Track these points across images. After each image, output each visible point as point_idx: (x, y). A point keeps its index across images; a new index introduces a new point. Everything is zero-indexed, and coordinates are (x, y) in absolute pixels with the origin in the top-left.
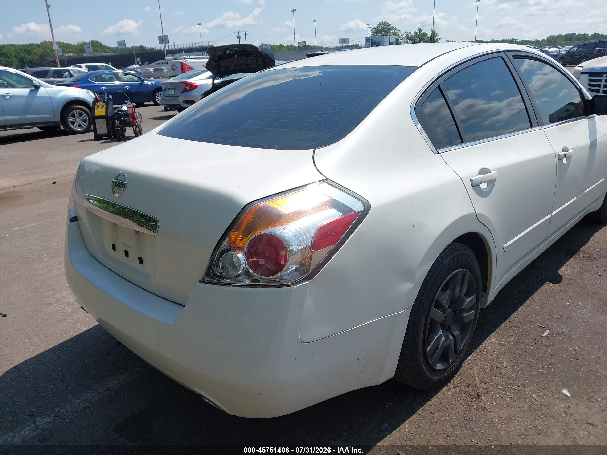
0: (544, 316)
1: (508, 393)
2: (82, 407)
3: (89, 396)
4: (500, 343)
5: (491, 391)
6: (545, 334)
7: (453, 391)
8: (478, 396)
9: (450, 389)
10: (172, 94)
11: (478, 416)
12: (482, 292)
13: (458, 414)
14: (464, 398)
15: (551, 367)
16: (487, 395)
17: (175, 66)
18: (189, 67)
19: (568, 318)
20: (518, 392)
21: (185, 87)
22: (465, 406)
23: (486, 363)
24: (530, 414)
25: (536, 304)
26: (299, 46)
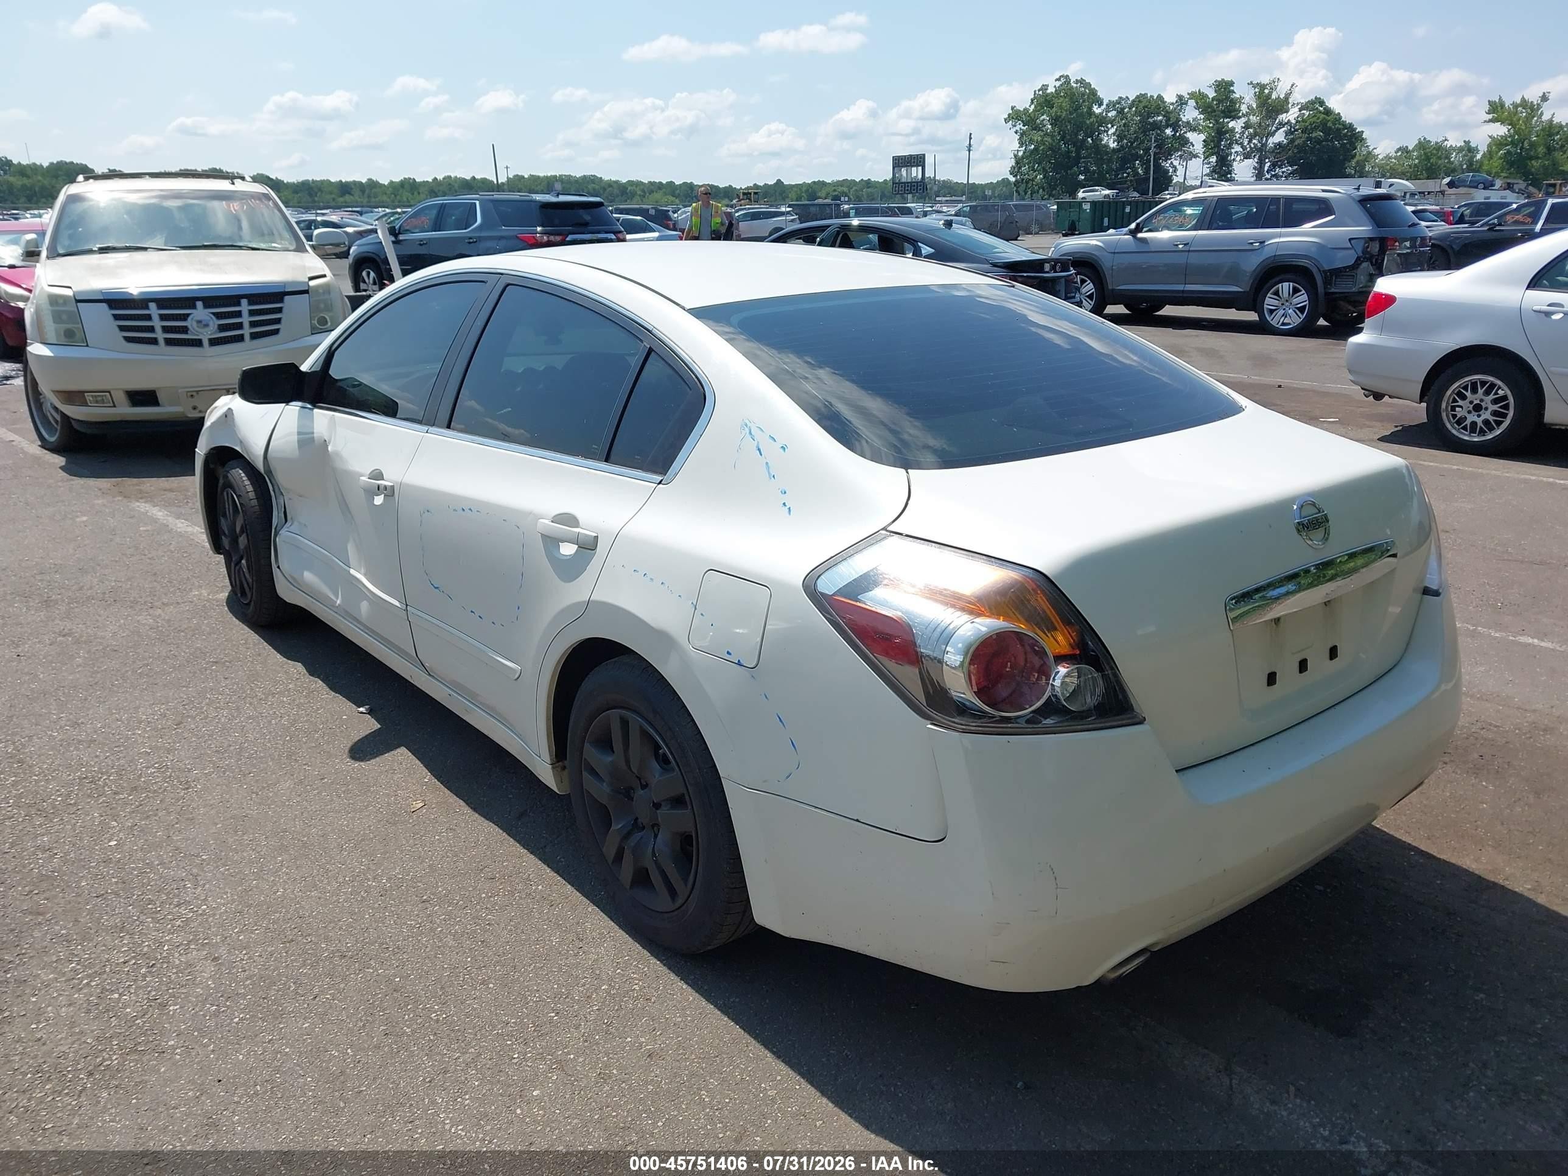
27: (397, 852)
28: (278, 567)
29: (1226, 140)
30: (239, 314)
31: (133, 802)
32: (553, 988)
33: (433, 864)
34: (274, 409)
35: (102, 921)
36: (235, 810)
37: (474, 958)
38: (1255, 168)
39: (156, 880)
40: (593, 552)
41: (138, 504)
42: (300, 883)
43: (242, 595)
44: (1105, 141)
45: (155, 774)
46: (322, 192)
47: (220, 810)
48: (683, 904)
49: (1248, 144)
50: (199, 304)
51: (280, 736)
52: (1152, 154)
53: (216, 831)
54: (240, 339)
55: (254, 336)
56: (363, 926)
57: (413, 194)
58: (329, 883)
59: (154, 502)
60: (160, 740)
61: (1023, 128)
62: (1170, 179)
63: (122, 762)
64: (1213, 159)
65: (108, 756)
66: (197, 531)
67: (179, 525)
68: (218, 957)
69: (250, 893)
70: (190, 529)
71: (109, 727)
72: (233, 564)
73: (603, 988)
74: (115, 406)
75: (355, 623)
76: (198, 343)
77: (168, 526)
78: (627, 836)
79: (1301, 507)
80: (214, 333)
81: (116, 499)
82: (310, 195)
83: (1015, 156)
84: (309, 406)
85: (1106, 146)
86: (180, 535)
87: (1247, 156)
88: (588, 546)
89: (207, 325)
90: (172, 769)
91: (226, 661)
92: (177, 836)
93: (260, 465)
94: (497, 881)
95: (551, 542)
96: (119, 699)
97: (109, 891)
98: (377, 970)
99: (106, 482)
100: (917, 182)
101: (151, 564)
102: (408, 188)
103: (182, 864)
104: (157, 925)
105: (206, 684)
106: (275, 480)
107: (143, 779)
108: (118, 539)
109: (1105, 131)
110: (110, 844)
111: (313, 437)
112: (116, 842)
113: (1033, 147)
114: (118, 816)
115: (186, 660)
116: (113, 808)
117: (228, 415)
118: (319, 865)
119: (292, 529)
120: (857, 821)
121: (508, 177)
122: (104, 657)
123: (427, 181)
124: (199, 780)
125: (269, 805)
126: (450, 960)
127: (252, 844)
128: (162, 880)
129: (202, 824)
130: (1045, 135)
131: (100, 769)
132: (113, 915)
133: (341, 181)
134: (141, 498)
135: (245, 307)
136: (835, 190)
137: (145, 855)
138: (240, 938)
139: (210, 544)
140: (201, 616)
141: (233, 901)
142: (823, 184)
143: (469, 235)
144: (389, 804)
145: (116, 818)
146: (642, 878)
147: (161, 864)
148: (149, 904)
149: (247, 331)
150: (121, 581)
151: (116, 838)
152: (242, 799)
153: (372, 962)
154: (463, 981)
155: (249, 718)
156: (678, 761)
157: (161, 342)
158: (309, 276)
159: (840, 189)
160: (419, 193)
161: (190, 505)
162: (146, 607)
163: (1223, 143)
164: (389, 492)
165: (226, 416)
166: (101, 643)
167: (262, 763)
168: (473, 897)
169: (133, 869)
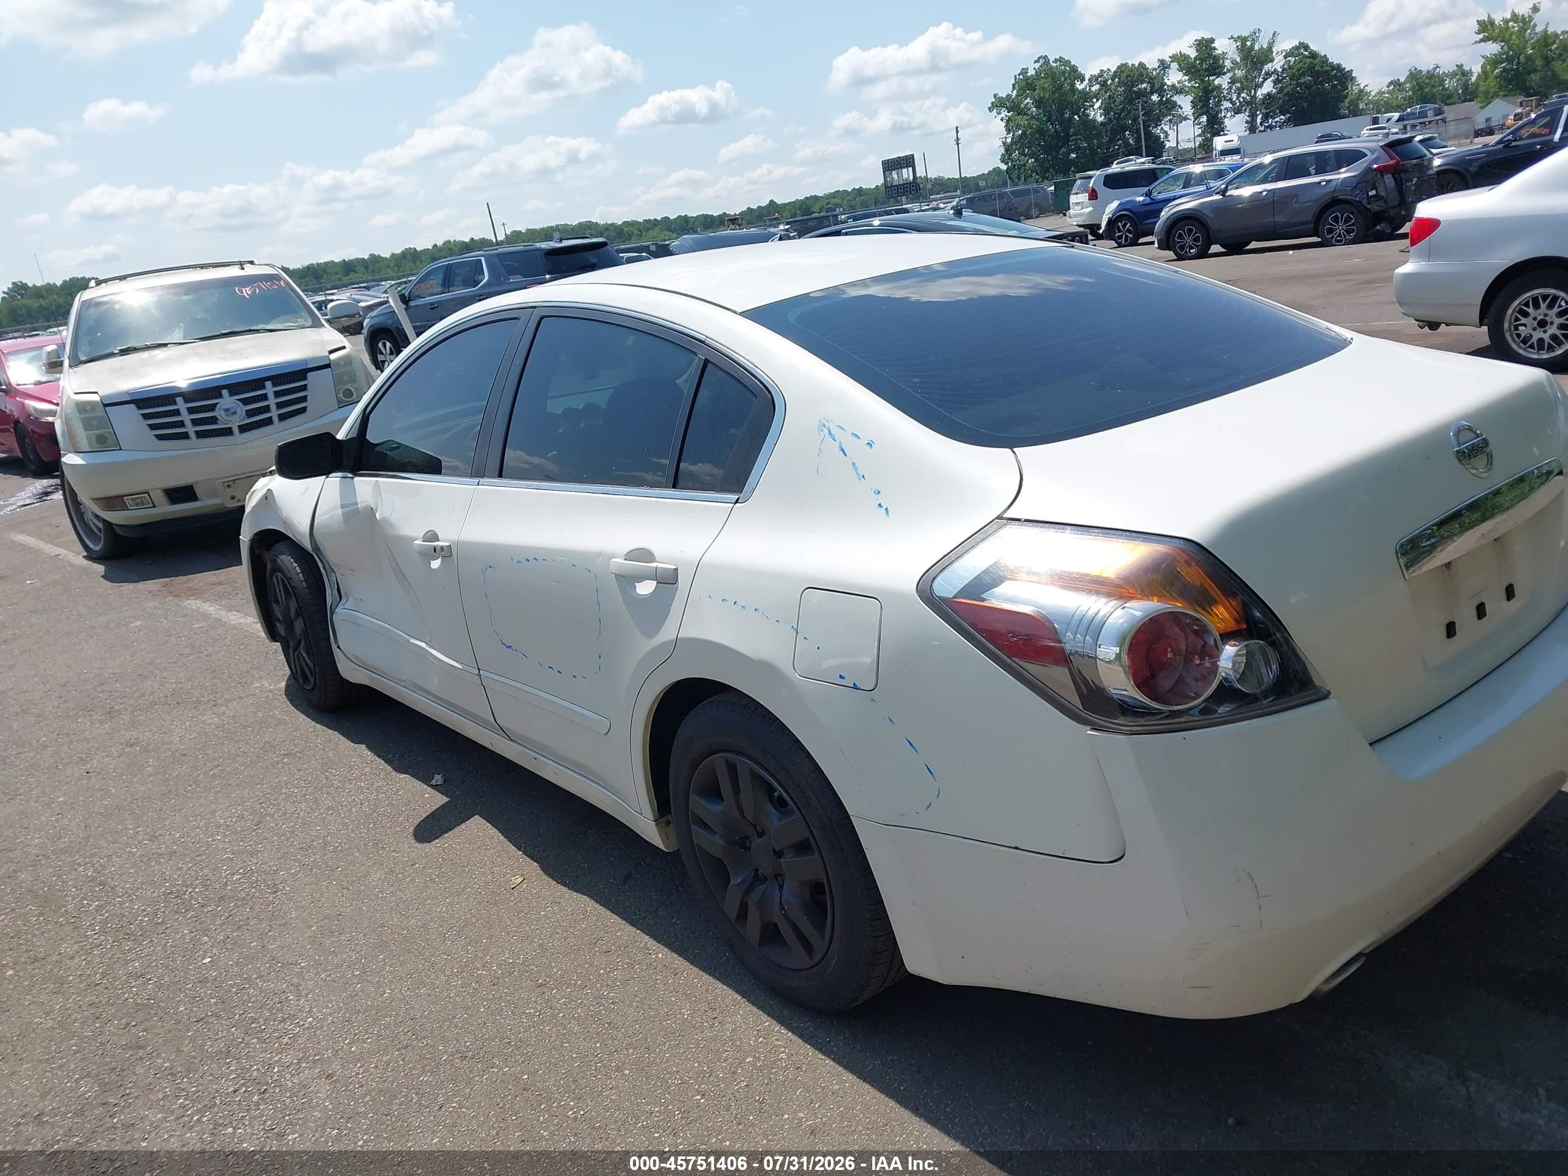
27: (503, 934)
28: (339, 647)
29: (1215, 98)
30: (264, 397)
31: (222, 913)
32: (693, 1067)
33: (543, 944)
34: (315, 483)
35: (206, 1047)
36: (328, 909)
37: (604, 1044)
38: (1247, 122)
39: (256, 996)
40: (675, 585)
41: (189, 602)
42: (407, 981)
43: (304, 682)
44: (1092, 116)
45: (241, 880)
46: (327, 273)
47: (312, 911)
48: (822, 960)
49: (1237, 99)
50: (225, 392)
51: (363, 824)
52: (1141, 122)
53: (312, 934)
54: (269, 422)
55: (282, 417)
56: (480, 1021)
57: (415, 264)
58: (437, 978)
59: (204, 598)
60: (241, 844)
61: (1008, 114)
62: (1162, 145)
63: (206, 871)
64: (1204, 119)
65: (191, 867)
66: (251, 622)
67: (232, 618)
68: (331, 1073)
69: (356, 998)
70: (243, 620)
71: (188, 836)
72: (291, 651)
73: (747, 1060)
74: (154, 506)
75: (425, 695)
76: (228, 432)
77: (221, 620)
78: (748, 891)
79: (1458, 433)
80: (243, 420)
81: (167, 599)
82: (316, 278)
83: (1004, 143)
84: (350, 475)
85: (1094, 121)
86: (234, 627)
87: (1238, 111)
88: (668, 580)
89: (235, 413)
90: (257, 873)
91: (297, 752)
92: (272, 944)
93: (307, 545)
94: (614, 954)
95: (627, 580)
96: (194, 805)
97: (210, 1014)
98: (502, 1069)
99: (155, 583)
100: (909, 183)
101: (209, 661)
102: (411, 257)
103: (281, 975)
104: (264, 1046)
105: (280, 778)
106: (324, 557)
107: (229, 888)
108: (173, 639)
109: (1090, 106)
110: (204, 961)
111: (358, 508)
112: (210, 959)
113: (1020, 132)
114: (208, 930)
115: (256, 756)
116: (203, 922)
117: (268, 496)
118: (424, 959)
119: (348, 605)
120: (1016, 848)
121: (506, 234)
122: (173, 763)
123: (428, 249)
124: (286, 881)
125: (362, 900)
126: (579, 1048)
127: (350, 944)
128: (263, 995)
129: (295, 929)
130: (1031, 118)
131: (184, 881)
132: (216, 1040)
133: (344, 260)
134: (192, 595)
135: (269, 389)
136: (828, 203)
137: (241, 970)
138: (352, 1050)
139: (265, 633)
140: (265, 709)
141: (340, 1009)
142: (815, 198)
143: (479, 292)
144: (487, 883)
145: (207, 932)
146: (771, 934)
147: (259, 978)
148: (253, 1023)
149: (274, 413)
150: (182, 682)
151: (209, 955)
152: (333, 896)
153: (495, 1060)
154: (595, 1070)
155: (329, 808)
156: (797, 801)
157: (192, 435)
158: (329, 349)
159: (833, 201)
160: (421, 262)
161: (240, 596)
162: (210, 706)
163: (1211, 101)
164: (446, 553)
165: (266, 498)
166: (169, 749)
167: (349, 855)
168: (591, 974)
169: (231, 986)
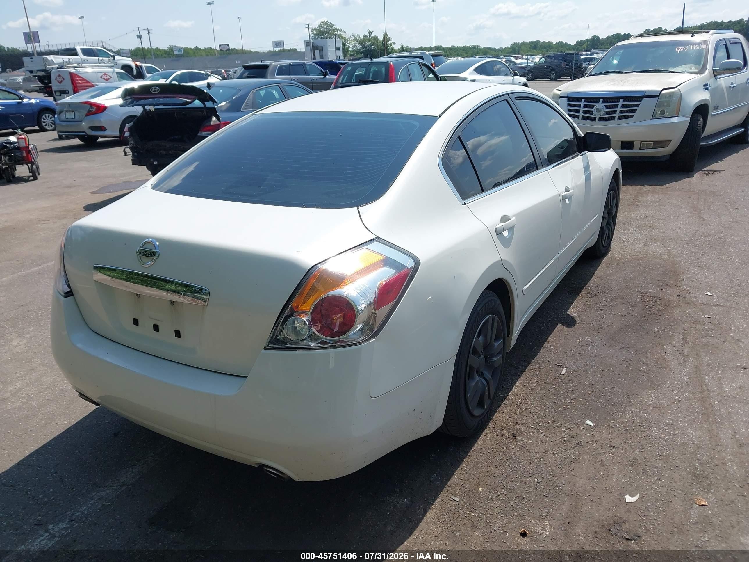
0: (560, 355)
1: (540, 431)
2: (100, 506)
3: (103, 494)
4: (525, 385)
5: (525, 431)
6: (564, 372)
7: (490, 435)
8: (514, 436)
9: (487, 434)
10: (71, 118)
11: (517, 455)
12: (507, 336)
13: (499, 456)
14: (502, 441)
15: (573, 402)
16: (522, 435)
17: (61, 77)
18: (81, 78)
19: (580, 354)
20: (549, 428)
21: (90, 109)
22: (504, 448)
23: (516, 406)
24: (562, 446)
25: (550, 344)
26: (221, 50)
50: (601, 100)
54: (613, 119)
55: (620, 118)
76: (594, 119)
80: (604, 115)
89: (601, 111)
149: (617, 115)
157: (581, 117)
